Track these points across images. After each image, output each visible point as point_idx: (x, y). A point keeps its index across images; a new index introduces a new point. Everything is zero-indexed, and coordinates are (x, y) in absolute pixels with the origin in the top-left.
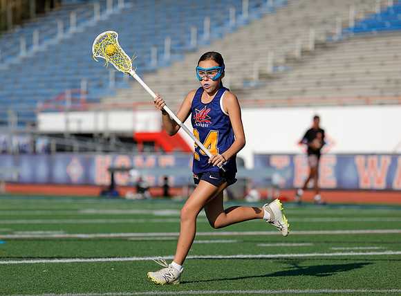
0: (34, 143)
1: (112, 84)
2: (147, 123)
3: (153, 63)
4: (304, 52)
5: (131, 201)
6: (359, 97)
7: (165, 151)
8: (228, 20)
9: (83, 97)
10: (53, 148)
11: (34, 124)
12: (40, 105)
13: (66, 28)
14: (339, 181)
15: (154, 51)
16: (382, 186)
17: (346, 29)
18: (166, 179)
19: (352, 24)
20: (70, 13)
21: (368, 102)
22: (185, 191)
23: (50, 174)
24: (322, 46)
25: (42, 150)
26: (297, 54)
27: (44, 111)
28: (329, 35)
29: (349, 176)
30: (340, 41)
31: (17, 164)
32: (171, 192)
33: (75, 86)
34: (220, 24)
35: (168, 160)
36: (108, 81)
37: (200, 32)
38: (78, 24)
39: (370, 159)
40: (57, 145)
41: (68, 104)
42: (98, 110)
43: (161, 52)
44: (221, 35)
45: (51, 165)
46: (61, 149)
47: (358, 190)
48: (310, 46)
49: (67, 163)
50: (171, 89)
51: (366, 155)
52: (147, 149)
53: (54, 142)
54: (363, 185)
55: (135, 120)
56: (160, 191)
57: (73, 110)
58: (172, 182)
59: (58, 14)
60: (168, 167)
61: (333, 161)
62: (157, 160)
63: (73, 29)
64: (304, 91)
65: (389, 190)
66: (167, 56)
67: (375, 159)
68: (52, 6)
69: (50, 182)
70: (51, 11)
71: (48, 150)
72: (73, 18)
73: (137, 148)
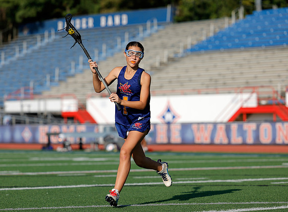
0: (3, 118)
1: (48, 83)
2: (69, 106)
3: (73, 71)
4: (161, 64)
5: (60, 152)
6: (194, 90)
7: (80, 122)
8: (116, 45)
9: (31, 91)
10: (14, 121)
11: (2, 108)
12: (5, 96)
13: (20, 51)
14: (183, 139)
15: (73, 64)
16: (208, 141)
17: (186, 50)
18: (81, 139)
19: (189, 47)
20: (22, 42)
21: (199, 92)
22: (92, 146)
23: (12, 137)
24: (172, 60)
25: (7, 123)
26: (157, 64)
27: (8, 100)
28: (176, 53)
29: (189, 136)
30: (182, 57)
32: (84, 147)
33: (26, 85)
34: (112, 47)
35: (82, 128)
36: (46, 81)
37: (100, 52)
38: (28, 48)
39: (201, 126)
40: (16, 120)
41: (22, 96)
42: (40, 99)
43: (77, 64)
44: (112, 54)
45: (12, 132)
46: (18, 122)
47: (194, 144)
48: (165, 60)
49: (22, 131)
50: (83, 86)
51: (199, 124)
52: (70, 121)
53: (14, 118)
54: (197, 141)
55: (62, 105)
56: (77, 147)
57: (26, 99)
58: (84, 140)
59: (16, 43)
60: (82, 132)
61: (179, 127)
62: (75, 128)
63: (25, 51)
64: (161, 87)
65: (212, 144)
66: (81, 67)
67: (203, 126)
68: (12, 38)
69: (12, 142)
70: (12, 40)
71: (10, 123)
72: (25, 45)
73: (64, 121)
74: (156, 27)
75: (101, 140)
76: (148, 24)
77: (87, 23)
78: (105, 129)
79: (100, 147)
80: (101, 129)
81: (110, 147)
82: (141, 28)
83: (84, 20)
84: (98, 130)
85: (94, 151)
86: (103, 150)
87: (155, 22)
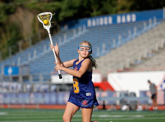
0: (50, 88)
2: (96, 79)
3: (98, 54)
7: (104, 90)
8: (128, 36)
10: (58, 89)
11: (50, 80)
12: (52, 72)
13: (62, 40)
15: (98, 49)
18: (104, 102)
20: (64, 34)
22: (112, 107)
23: (57, 100)
25: (53, 91)
26: (157, 49)
27: (54, 74)
31: (43, 96)
32: (106, 107)
34: (125, 37)
35: (105, 94)
37: (117, 41)
38: (67, 38)
40: (60, 89)
43: (101, 50)
44: (125, 42)
45: (57, 97)
48: (162, 46)
49: (64, 96)
50: (105, 64)
53: (58, 87)
56: (102, 107)
58: (106, 103)
60: (105, 97)
62: (100, 94)
63: (65, 41)
64: (159, 65)
66: (103, 51)
68: (57, 31)
69: (57, 104)
71: (56, 91)
72: (65, 36)
74: (155, 23)
75: (118, 102)
76: (150, 21)
77: (108, 21)
78: (121, 95)
79: (118, 107)
80: (118, 95)
81: (125, 108)
82: (145, 24)
83: (106, 19)
84: (116, 95)
85: (113, 111)
86: (119, 110)
87: (155, 19)
